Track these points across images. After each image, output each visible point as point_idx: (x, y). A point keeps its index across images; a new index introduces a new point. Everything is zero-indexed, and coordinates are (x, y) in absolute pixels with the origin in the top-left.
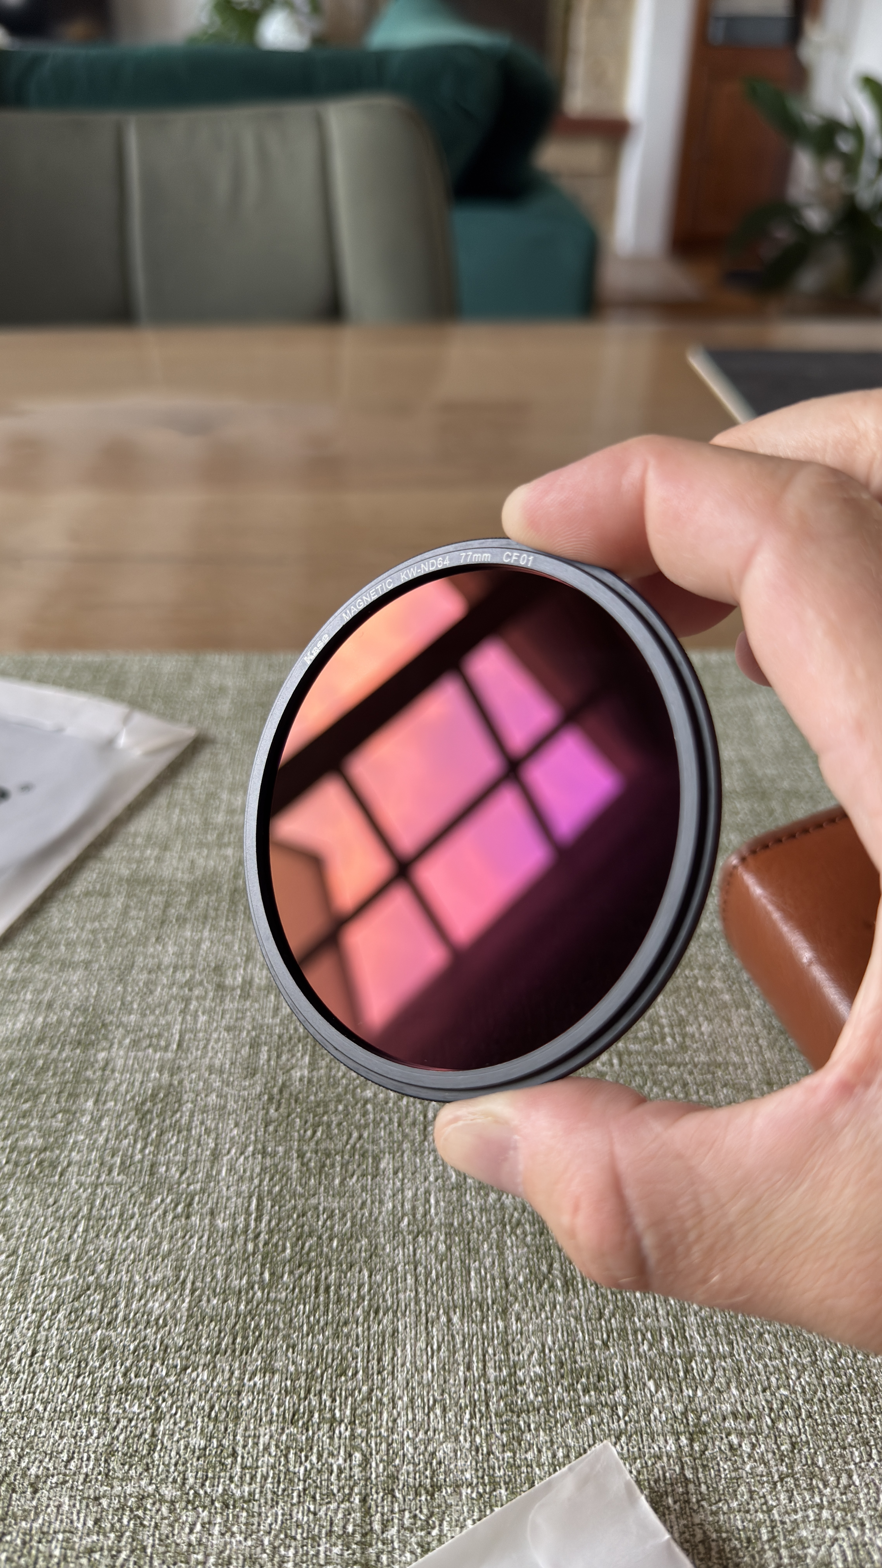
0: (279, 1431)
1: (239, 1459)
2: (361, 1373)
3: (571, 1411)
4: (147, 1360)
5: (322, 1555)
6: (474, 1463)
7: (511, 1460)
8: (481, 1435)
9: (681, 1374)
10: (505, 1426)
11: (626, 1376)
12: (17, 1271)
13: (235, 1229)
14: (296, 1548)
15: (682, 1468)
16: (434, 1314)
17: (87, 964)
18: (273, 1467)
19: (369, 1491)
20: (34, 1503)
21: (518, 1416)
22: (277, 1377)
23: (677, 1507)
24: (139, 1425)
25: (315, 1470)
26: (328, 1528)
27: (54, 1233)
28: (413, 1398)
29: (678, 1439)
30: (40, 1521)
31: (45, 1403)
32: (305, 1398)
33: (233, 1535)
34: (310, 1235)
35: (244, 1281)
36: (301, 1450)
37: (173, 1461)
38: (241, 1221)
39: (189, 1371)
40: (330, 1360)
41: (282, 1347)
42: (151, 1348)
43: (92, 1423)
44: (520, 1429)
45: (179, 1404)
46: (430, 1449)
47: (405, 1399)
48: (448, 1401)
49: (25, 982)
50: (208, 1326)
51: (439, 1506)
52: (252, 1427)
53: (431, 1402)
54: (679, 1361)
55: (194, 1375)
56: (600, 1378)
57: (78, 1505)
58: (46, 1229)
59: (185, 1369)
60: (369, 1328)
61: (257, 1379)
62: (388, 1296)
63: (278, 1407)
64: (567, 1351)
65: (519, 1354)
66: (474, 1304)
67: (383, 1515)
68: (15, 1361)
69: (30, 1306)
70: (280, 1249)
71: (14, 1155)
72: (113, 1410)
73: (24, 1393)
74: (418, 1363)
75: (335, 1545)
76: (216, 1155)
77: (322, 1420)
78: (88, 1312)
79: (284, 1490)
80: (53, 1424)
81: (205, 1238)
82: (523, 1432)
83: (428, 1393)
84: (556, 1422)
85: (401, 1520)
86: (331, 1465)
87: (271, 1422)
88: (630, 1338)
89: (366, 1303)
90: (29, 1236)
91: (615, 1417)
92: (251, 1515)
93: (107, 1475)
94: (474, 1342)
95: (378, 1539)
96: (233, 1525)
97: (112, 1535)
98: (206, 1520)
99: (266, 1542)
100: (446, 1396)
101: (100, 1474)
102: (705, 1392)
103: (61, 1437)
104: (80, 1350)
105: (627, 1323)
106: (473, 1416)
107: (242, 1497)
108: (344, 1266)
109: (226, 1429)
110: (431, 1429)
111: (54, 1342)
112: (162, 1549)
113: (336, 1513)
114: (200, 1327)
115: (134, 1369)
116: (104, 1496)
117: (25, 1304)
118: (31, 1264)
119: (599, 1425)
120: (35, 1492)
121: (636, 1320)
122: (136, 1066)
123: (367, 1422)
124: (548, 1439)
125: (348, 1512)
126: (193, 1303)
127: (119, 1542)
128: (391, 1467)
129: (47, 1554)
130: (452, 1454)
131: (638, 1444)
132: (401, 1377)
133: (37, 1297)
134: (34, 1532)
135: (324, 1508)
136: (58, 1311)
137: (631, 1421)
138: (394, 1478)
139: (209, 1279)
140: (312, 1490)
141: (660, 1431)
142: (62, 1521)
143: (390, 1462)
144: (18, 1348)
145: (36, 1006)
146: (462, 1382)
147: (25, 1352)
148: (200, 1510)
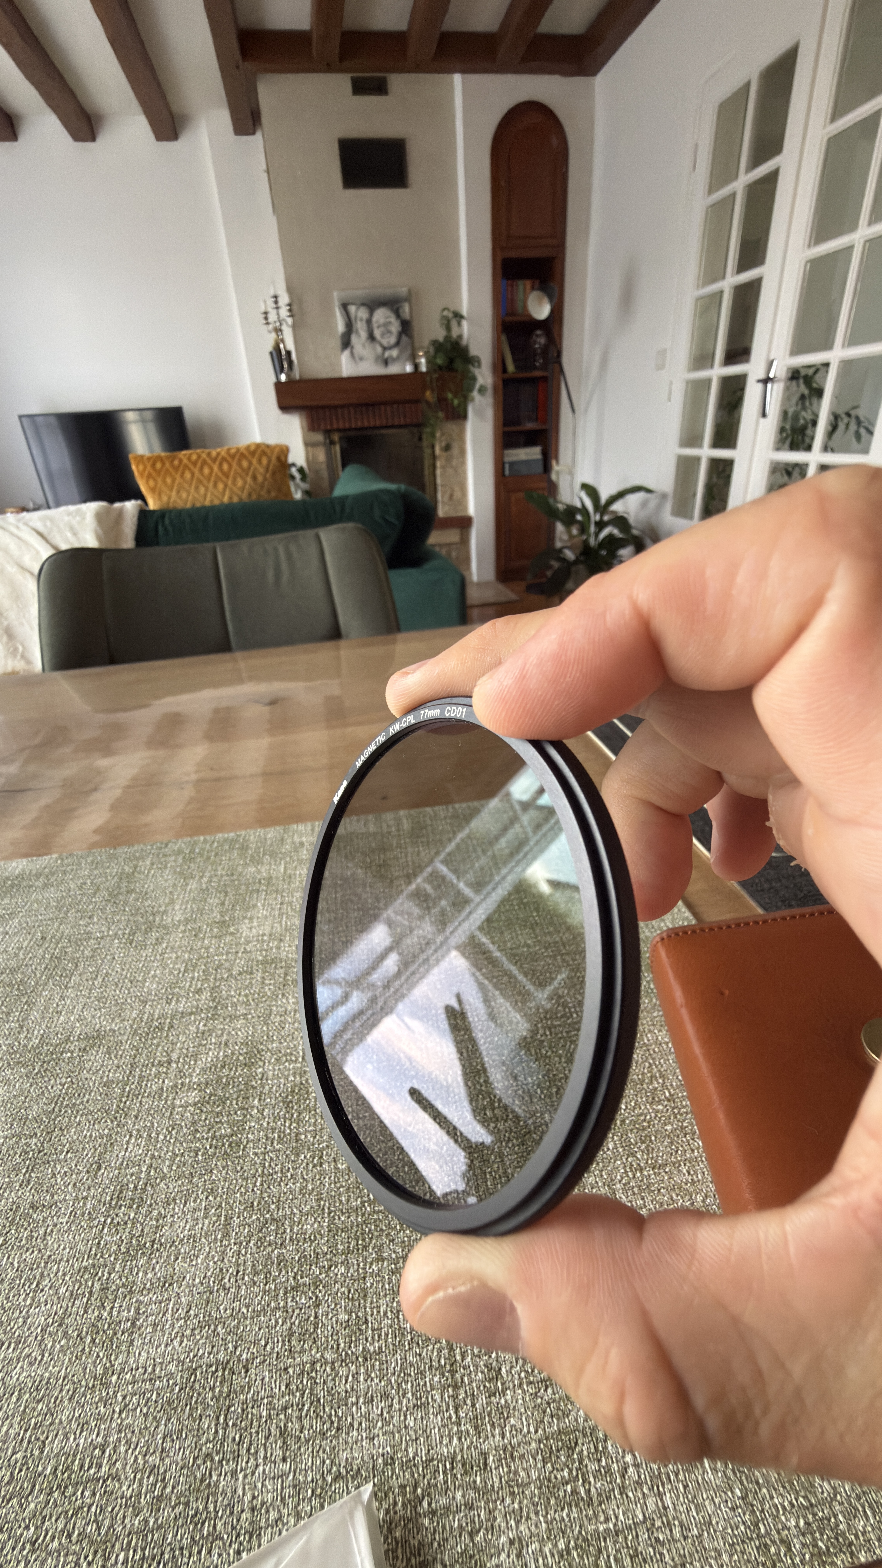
1: (370, 1325)
4: (307, 1265)
5: (428, 1384)
12: (223, 1218)
14: (412, 1382)
18: (391, 1327)
20: (247, 1380)
22: (386, 1263)
24: (307, 1312)
26: (429, 1364)
27: (243, 1190)
30: (252, 1392)
31: (247, 1307)
33: (372, 1380)
37: (330, 1333)
39: (333, 1268)
42: (308, 1256)
43: (278, 1316)
45: (329, 1292)
50: (341, 1236)
52: (375, 1300)
55: (336, 1270)
57: (274, 1376)
58: (237, 1188)
59: (330, 1267)
61: (374, 1267)
63: (389, 1284)
68: (226, 1280)
69: (233, 1241)
72: (290, 1304)
73: (234, 1301)
75: (435, 1375)
78: (268, 1239)
79: (399, 1342)
80: (253, 1321)
81: (332, 1178)
87: (386, 1295)
92: (381, 1364)
93: (290, 1351)
96: (371, 1372)
97: (298, 1394)
98: (355, 1372)
99: (393, 1381)
101: (286, 1351)
103: (260, 1329)
104: (266, 1265)
107: (375, 1351)
109: (359, 1305)
111: (249, 1263)
112: (330, 1398)
113: (433, 1352)
114: (336, 1237)
115: (300, 1273)
116: (290, 1367)
117: (229, 1241)
118: (230, 1212)
120: (247, 1372)
125: (440, 1350)
126: (330, 1222)
127: (303, 1398)
129: (258, 1416)
133: (236, 1234)
134: (248, 1401)
135: (425, 1350)
136: (250, 1241)
139: (338, 1204)
140: (416, 1338)
142: (265, 1390)
144: (228, 1271)
147: (232, 1274)
148: (350, 1365)
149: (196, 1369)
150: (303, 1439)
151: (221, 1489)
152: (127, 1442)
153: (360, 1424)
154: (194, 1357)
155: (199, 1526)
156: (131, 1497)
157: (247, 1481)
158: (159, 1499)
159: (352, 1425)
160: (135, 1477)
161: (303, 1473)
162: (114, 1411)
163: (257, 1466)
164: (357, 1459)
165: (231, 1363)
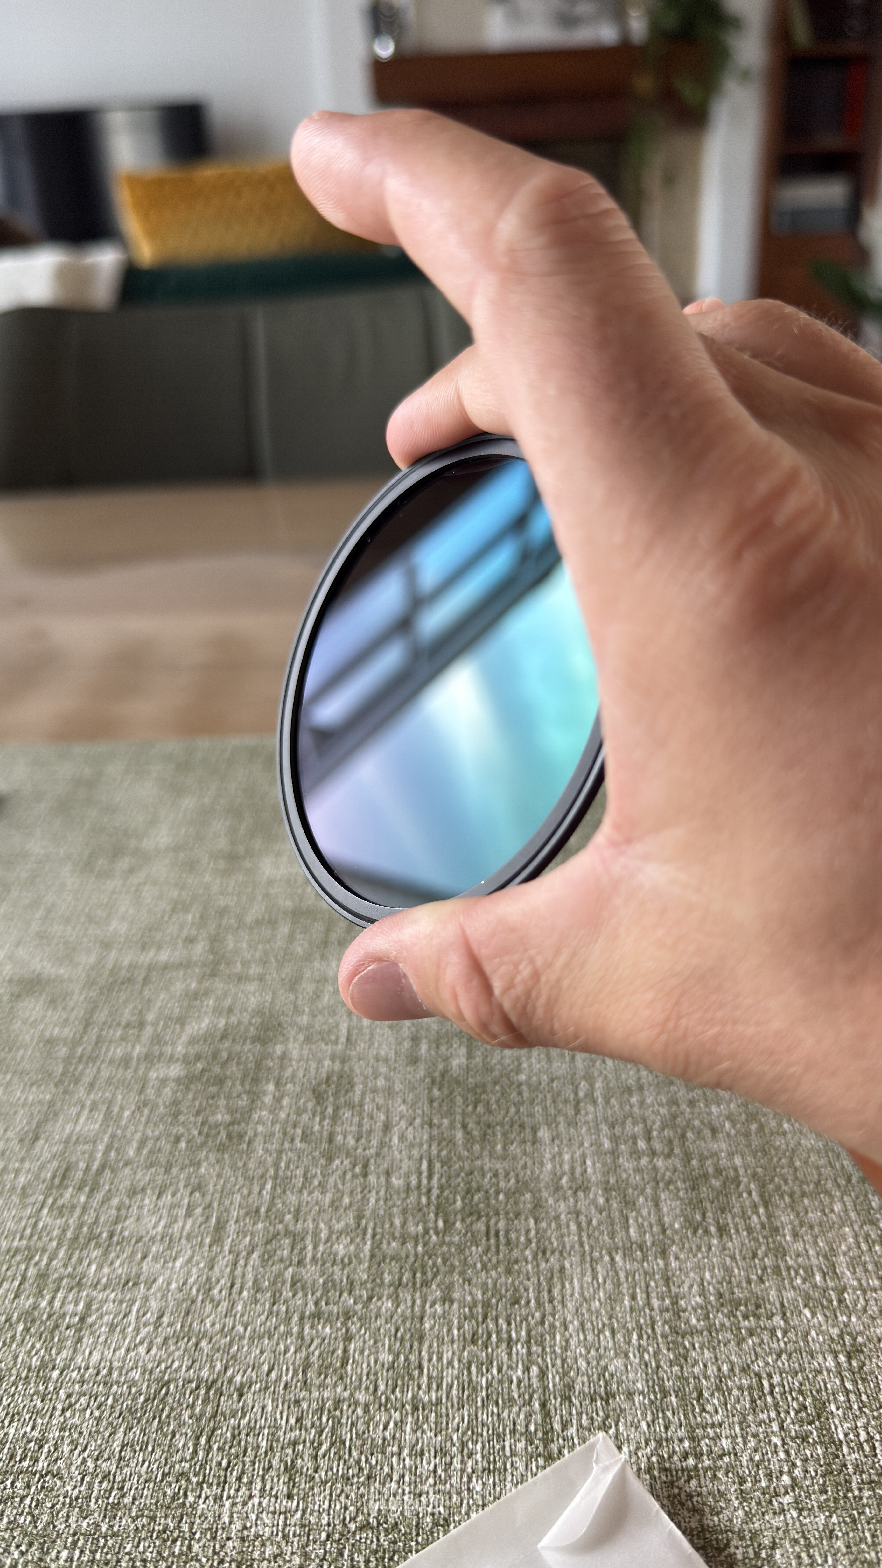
0: (461, 1348)
1: (425, 1371)
2: (533, 1301)
3: (732, 1333)
4: (335, 1291)
5: (507, 1449)
6: (644, 1375)
7: (679, 1373)
8: (648, 1353)
9: (835, 1303)
10: (671, 1345)
11: (782, 1305)
12: (214, 1220)
13: (408, 1185)
14: (483, 1443)
15: (842, 1381)
16: (597, 1254)
17: (261, 979)
18: (458, 1378)
19: (547, 1397)
20: (241, 1404)
21: (683, 1337)
22: (455, 1306)
23: (840, 1412)
24: (332, 1342)
25: (496, 1379)
26: (512, 1427)
28: (583, 1322)
29: (836, 1357)
30: (247, 1418)
31: (246, 1325)
32: (483, 1321)
33: (423, 1432)
34: (478, 1190)
35: (420, 1227)
36: (482, 1364)
37: (365, 1372)
38: (414, 1181)
39: (374, 1300)
40: (503, 1291)
41: (458, 1280)
42: (338, 1281)
43: (289, 1341)
44: (685, 1347)
45: (367, 1326)
46: (602, 1363)
47: (576, 1323)
48: (616, 1325)
49: (207, 993)
50: (390, 1263)
51: (614, 1410)
52: (435, 1345)
53: (600, 1325)
54: (831, 1292)
55: (379, 1303)
56: (758, 1306)
57: (280, 1406)
58: (237, 1187)
59: (370, 1299)
60: (538, 1265)
61: (437, 1306)
62: (553, 1239)
63: (459, 1330)
64: (724, 1284)
65: (679, 1287)
66: (634, 1246)
67: (562, 1416)
68: (215, 1292)
69: (227, 1248)
70: (451, 1201)
71: (206, 1129)
72: (307, 1332)
73: (226, 1316)
74: (586, 1293)
75: (519, 1440)
76: (387, 1127)
77: (500, 1339)
78: (279, 1252)
79: (468, 1397)
80: (253, 1341)
81: (382, 1193)
82: (688, 1351)
83: (597, 1318)
84: (719, 1342)
85: (579, 1420)
86: (511, 1376)
87: (453, 1342)
88: (784, 1273)
89: (534, 1245)
90: (222, 1191)
91: (775, 1339)
92: (439, 1417)
93: (305, 1383)
94: (637, 1277)
95: (558, 1435)
96: (424, 1423)
97: (313, 1431)
98: (398, 1419)
99: (455, 1438)
100: (614, 1320)
101: (298, 1381)
102: (859, 1318)
103: (262, 1352)
104: (274, 1283)
105: (780, 1261)
106: (640, 1337)
107: (430, 1400)
108: (511, 1215)
109: (411, 1347)
110: (602, 1347)
111: (250, 1277)
112: (359, 1443)
113: (518, 1415)
114: (382, 1265)
115: (325, 1298)
116: (304, 1399)
117: (222, 1247)
118: (225, 1214)
119: (760, 1345)
120: (241, 1395)
121: (788, 1258)
122: (311, 1056)
123: (542, 1341)
124: (712, 1356)
125: (529, 1416)
126: (375, 1245)
127: (320, 1436)
128: (566, 1378)
129: (255, 1445)
130: (623, 1368)
131: (798, 1360)
132: (570, 1305)
133: (233, 1240)
134: (241, 1427)
135: (506, 1411)
136: (253, 1252)
137: (790, 1342)
138: (570, 1387)
139: (387, 1226)
140: (494, 1396)
141: (818, 1349)
142: (266, 1419)
143: (565, 1374)
144: (218, 1281)
145: (218, 1011)
146: (628, 1309)
148: (393, 1411)
149: (168, 1382)
150: (317, 1479)
151: (199, 1512)
152: (72, 1442)
153: (403, 1476)
154: (166, 1368)
155: (169, 1543)
156: (77, 1498)
157: (235, 1509)
158: (116, 1506)
159: (390, 1476)
160: (83, 1479)
161: (316, 1514)
162: (54, 1408)
163: (251, 1497)
164: (394, 1513)
165: (220, 1383)
